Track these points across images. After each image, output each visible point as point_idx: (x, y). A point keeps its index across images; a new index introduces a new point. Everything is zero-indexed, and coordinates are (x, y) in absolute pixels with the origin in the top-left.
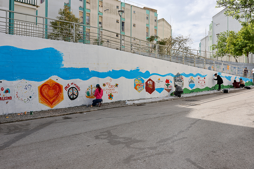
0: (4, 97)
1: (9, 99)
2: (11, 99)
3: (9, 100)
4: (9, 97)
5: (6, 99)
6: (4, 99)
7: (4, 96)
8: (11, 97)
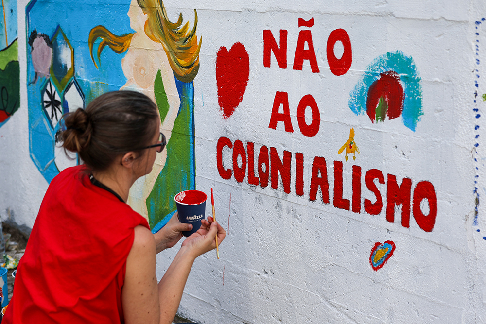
0: (357, 170)
1: (398, 210)
2: (427, 223)
3: (405, 223)
4: (407, 182)
5: (367, 194)
6: (348, 193)
7: (350, 146)
8: (427, 190)
